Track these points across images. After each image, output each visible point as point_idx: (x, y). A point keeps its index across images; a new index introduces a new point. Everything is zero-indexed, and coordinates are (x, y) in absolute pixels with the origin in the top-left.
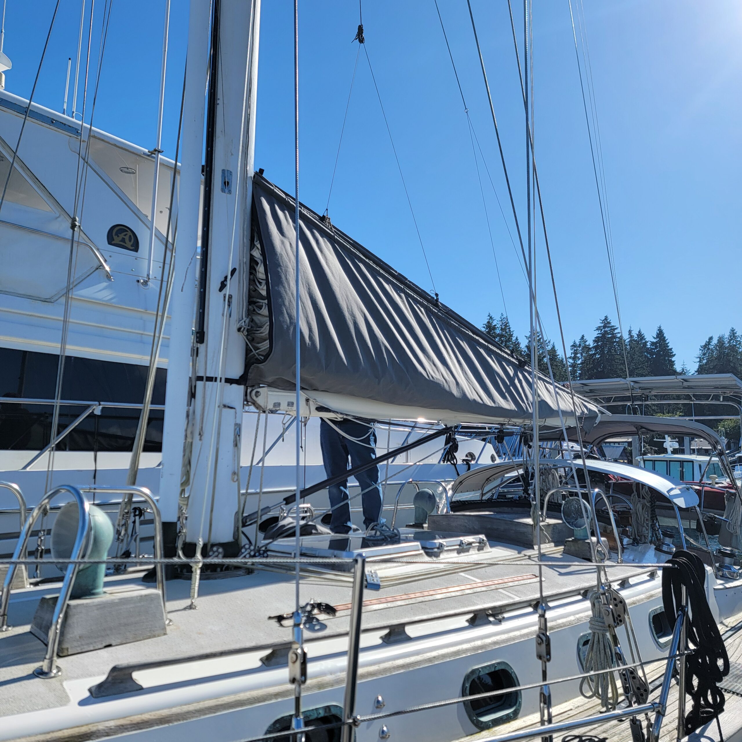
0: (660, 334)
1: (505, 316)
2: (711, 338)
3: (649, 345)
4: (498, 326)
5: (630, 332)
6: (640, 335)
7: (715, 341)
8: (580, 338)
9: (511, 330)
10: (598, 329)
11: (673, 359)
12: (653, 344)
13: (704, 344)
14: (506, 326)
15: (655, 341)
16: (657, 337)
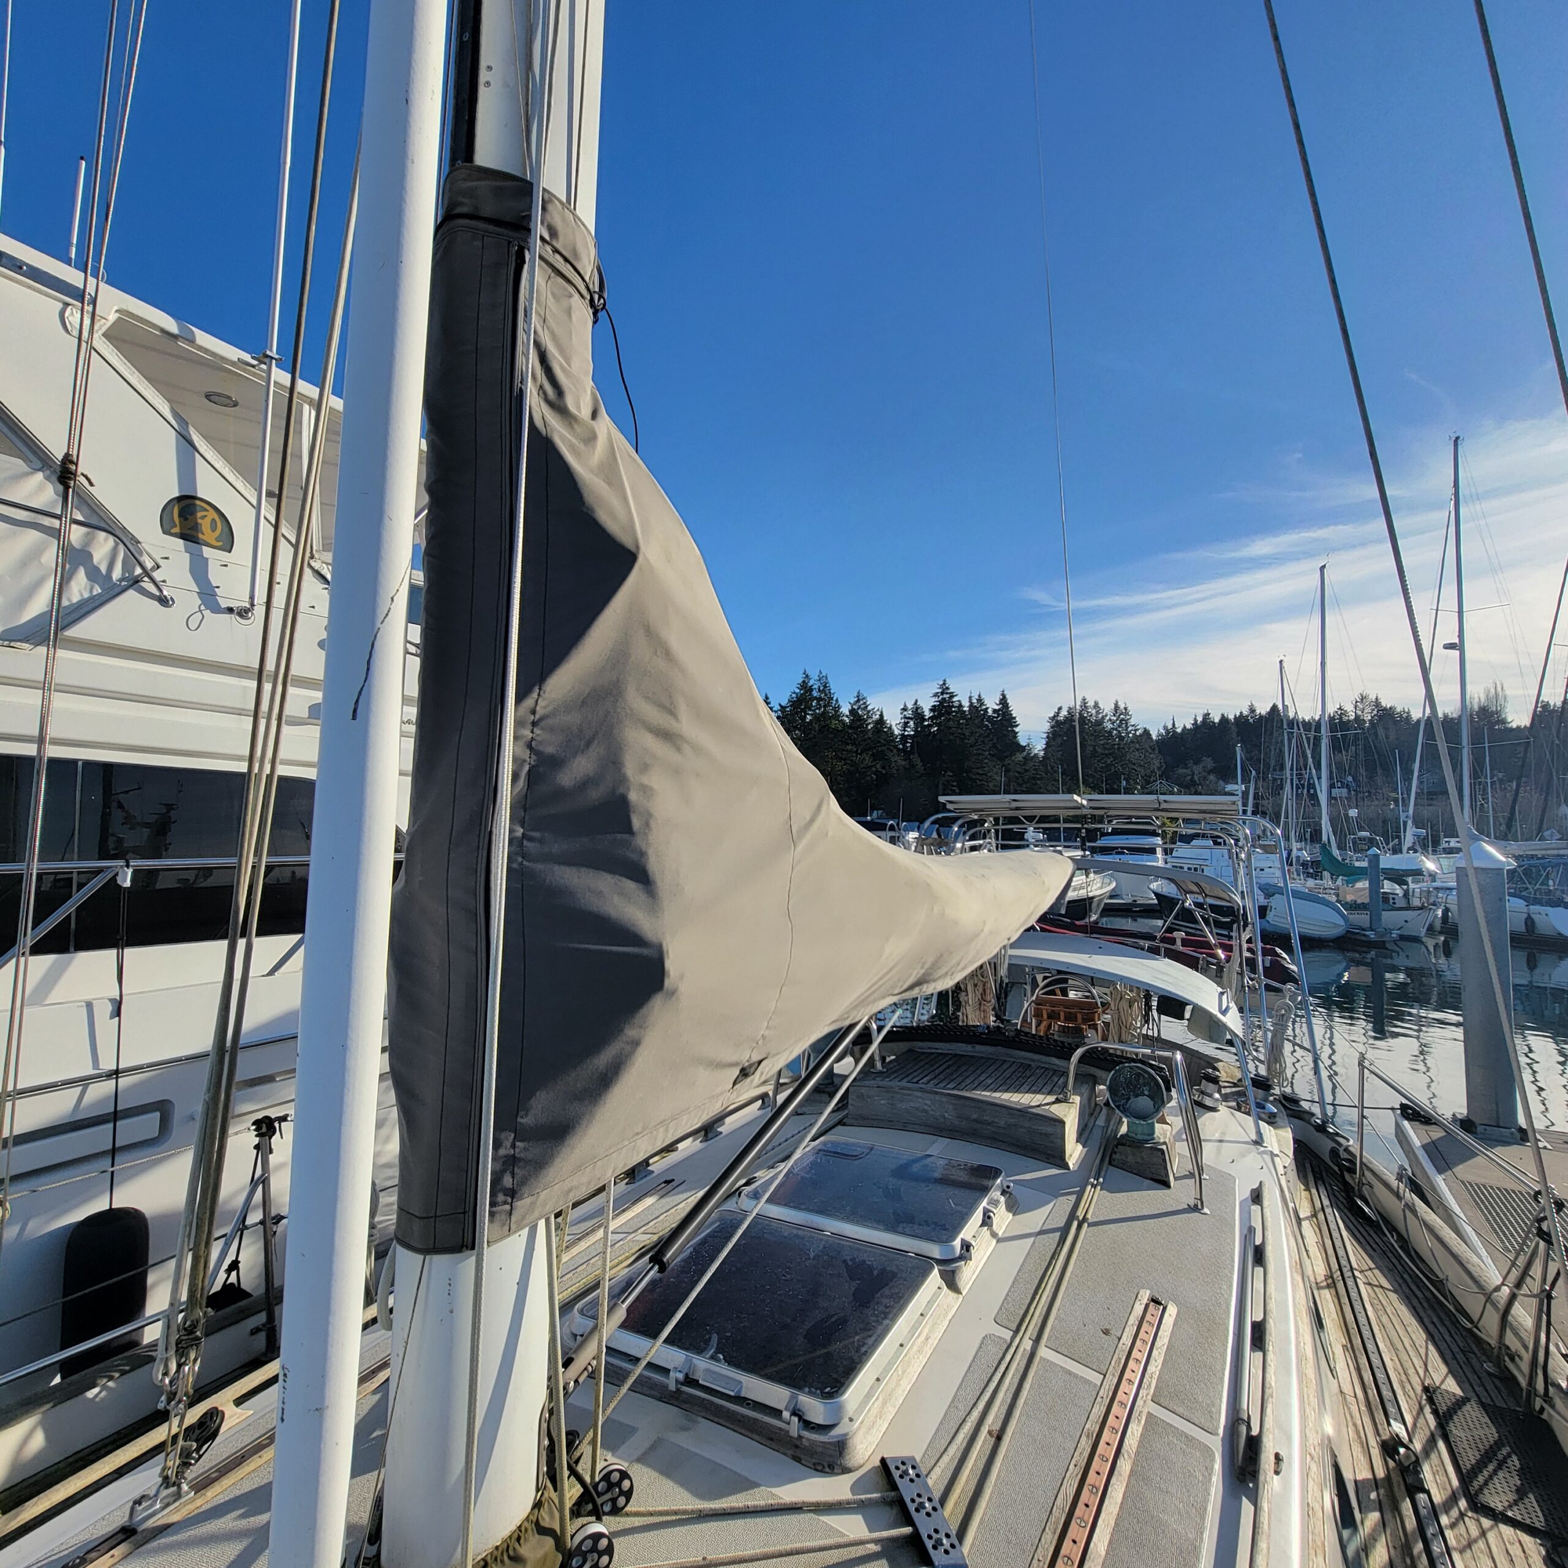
0: (1004, 701)
1: (824, 674)
2: (1060, 709)
3: (990, 711)
4: (816, 687)
5: (970, 698)
6: (980, 700)
7: (1064, 713)
8: (913, 703)
9: (832, 691)
10: (936, 695)
11: (1017, 730)
12: (995, 711)
13: (1052, 715)
14: (825, 688)
15: (997, 707)
16: (1000, 703)
